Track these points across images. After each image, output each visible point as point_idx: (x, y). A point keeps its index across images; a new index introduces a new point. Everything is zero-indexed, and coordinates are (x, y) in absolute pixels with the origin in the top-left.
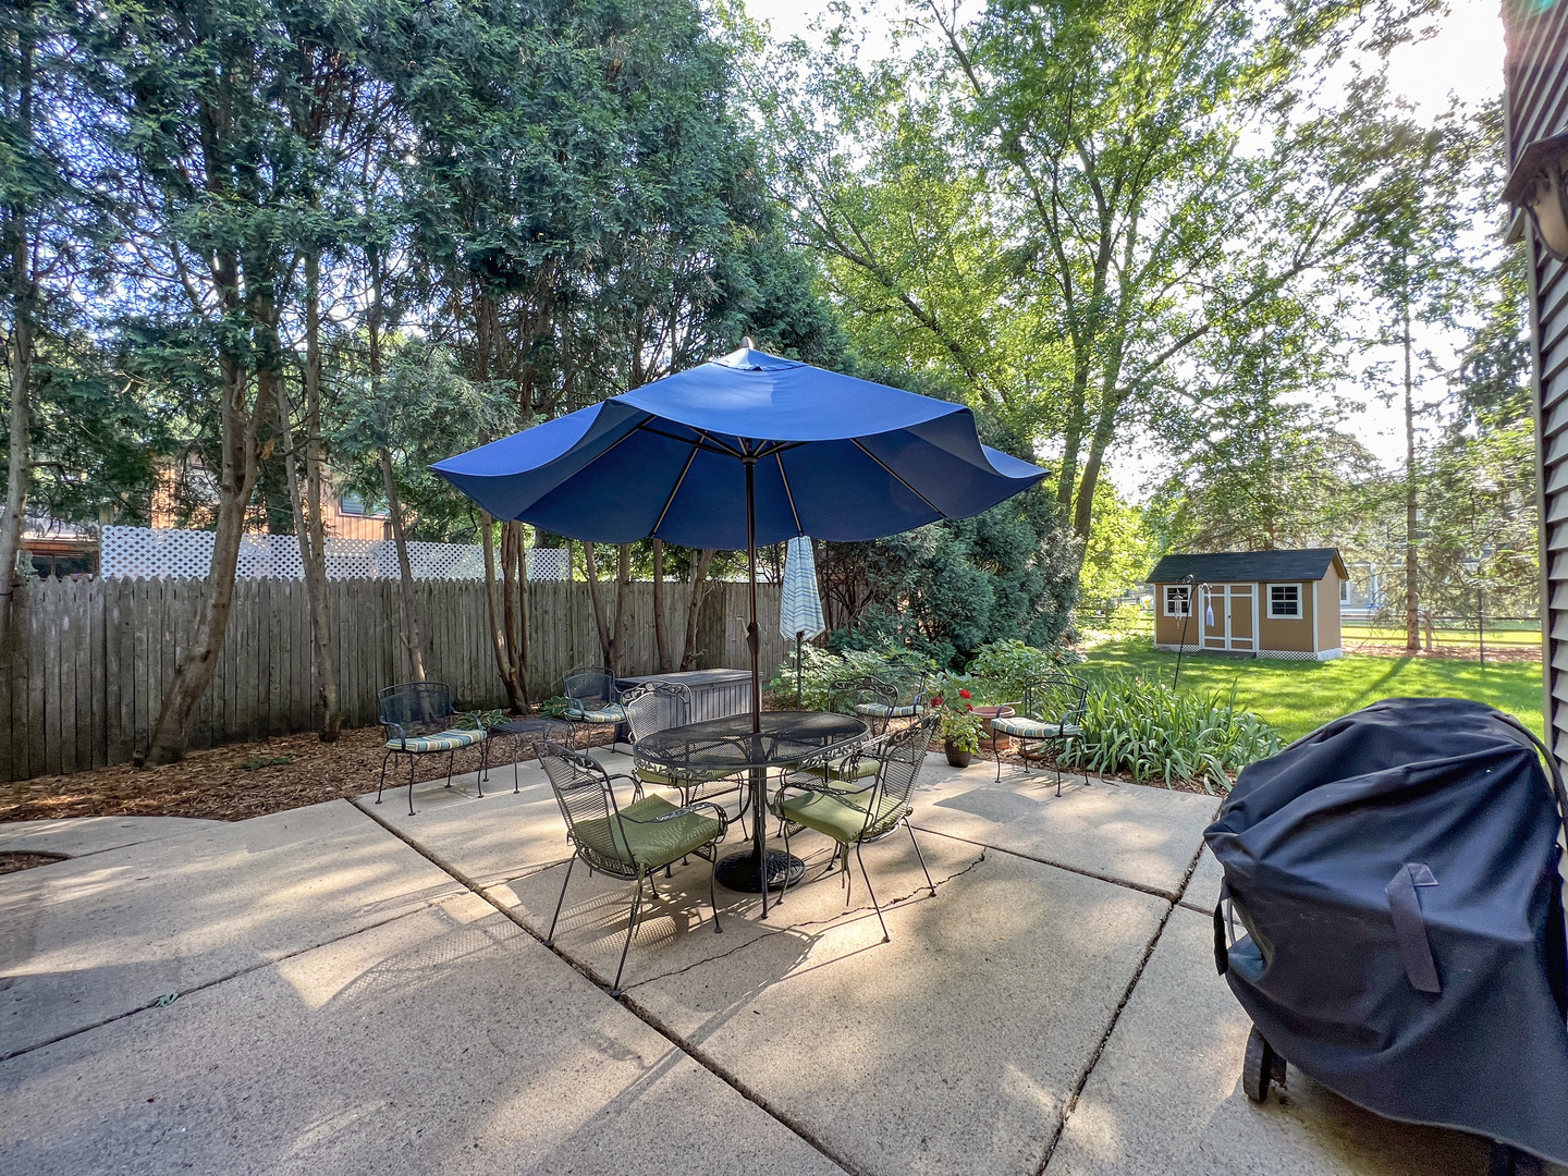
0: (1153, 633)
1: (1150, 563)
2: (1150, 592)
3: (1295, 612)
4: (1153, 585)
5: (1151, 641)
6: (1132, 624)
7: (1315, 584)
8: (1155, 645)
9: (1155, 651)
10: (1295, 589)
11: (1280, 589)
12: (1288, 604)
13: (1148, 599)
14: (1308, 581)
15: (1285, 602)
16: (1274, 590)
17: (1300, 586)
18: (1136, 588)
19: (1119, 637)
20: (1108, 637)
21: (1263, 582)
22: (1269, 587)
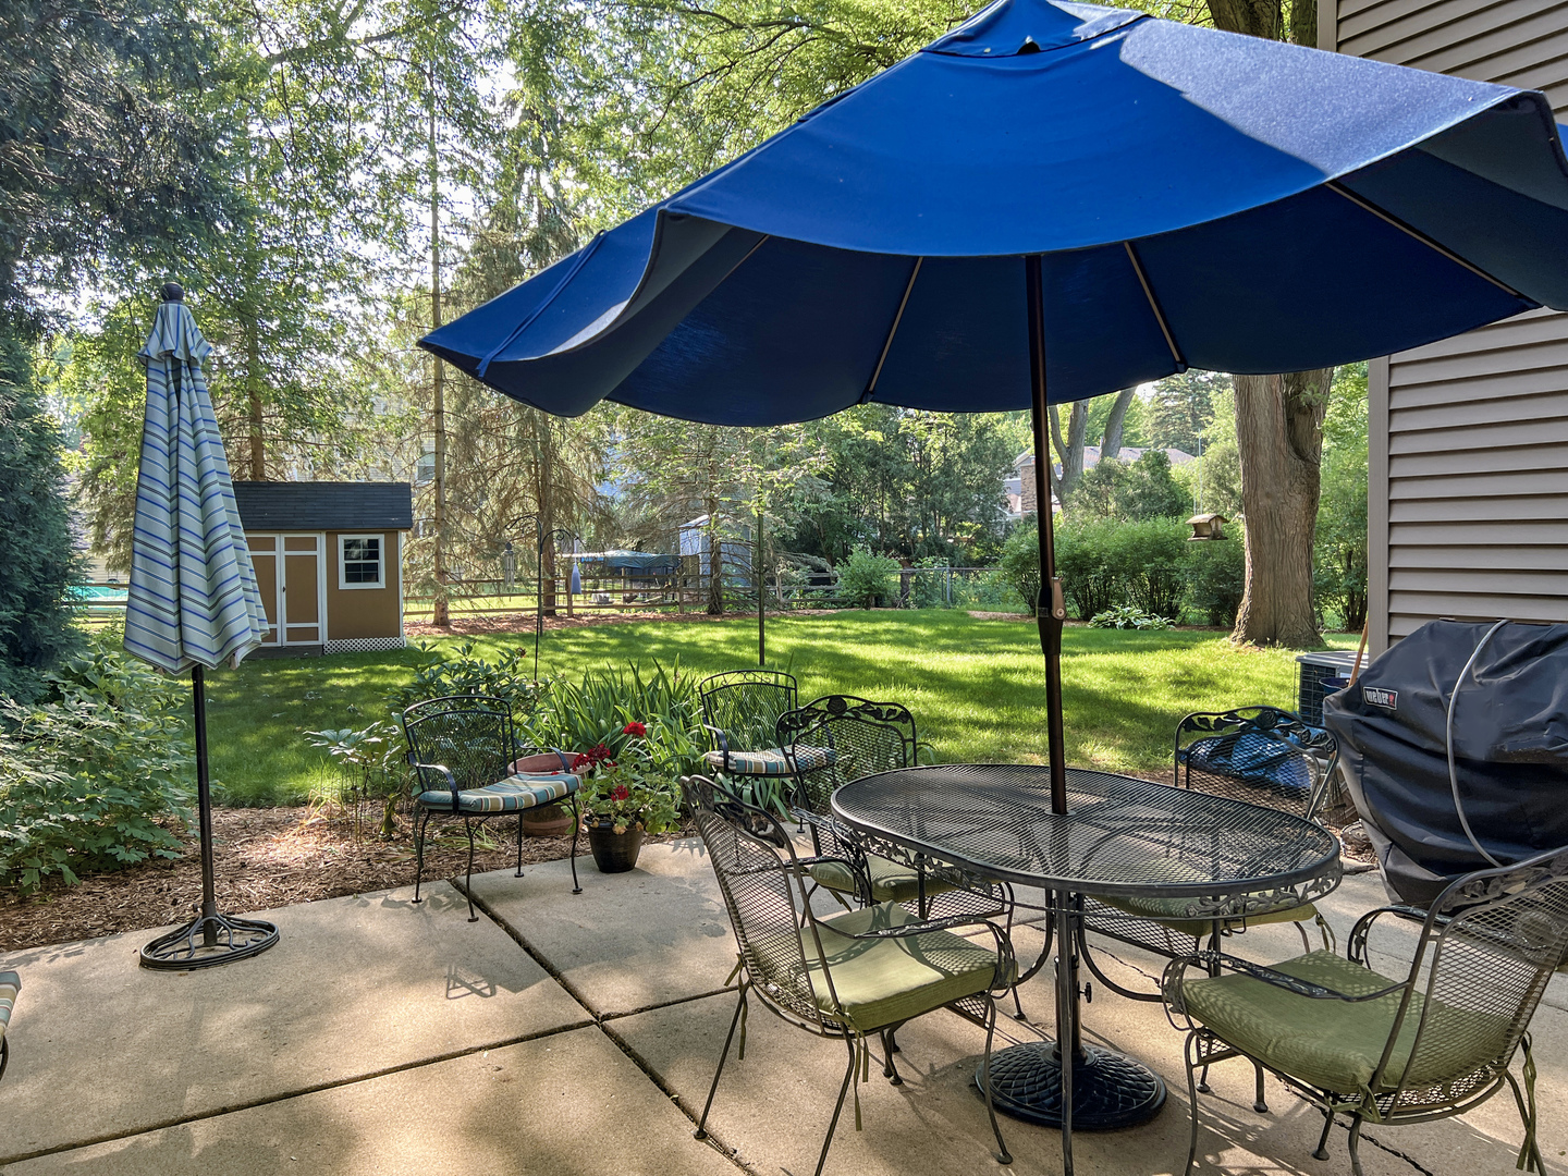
3: (375, 578)
7: (401, 535)
10: (375, 544)
11: (355, 544)
12: (367, 566)
14: (392, 532)
15: (362, 563)
16: (347, 544)
17: (381, 538)
21: (332, 532)
22: (342, 539)
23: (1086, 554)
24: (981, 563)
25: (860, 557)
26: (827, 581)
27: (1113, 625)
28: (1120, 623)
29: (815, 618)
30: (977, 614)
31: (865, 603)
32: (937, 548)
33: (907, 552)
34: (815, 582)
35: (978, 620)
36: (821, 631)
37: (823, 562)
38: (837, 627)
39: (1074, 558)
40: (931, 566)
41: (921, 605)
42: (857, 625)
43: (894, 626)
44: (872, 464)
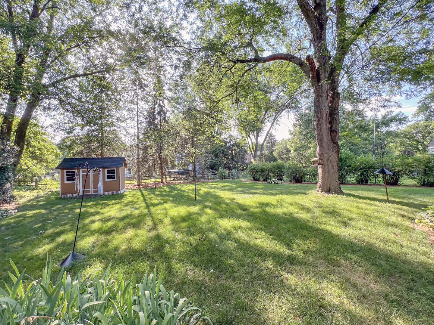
0: (59, 189)
1: (58, 162)
2: (58, 173)
3: (114, 178)
4: (60, 170)
5: (58, 193)
6: (49, 186)
7: (120, 168)
8: (60, 196)
9: (60, 198)
10: (114, 170)
11: (109, 171)
12: (112, 175)
13: (57, 176)
14: (118, 168)
15: (111, 175)
16: (108, 171)
17: (115, 169)
18: (52, 171)
19: (42, 193)
20: (36, 194)
21: (104, 168)
22: (106, 170)
23: (264, 168)
24: (243, 170)
25: (221, 170)
26: (215, 174)
27: (272, 183)
28: (273, 182)
29: (213, 182)
30: (243, 180)
31: (222, 178)
32: (235, 168)
33: (229, 169)
34: (213, 174)
35: (243, 182)
36: (213, 186)
37: (214, 171)
38: (217, 184)
39: (262, 169)
40: (234, 171)
41: (232, 178)
42: (220, 184)
43: (228, 184)
44: (223, 153)
